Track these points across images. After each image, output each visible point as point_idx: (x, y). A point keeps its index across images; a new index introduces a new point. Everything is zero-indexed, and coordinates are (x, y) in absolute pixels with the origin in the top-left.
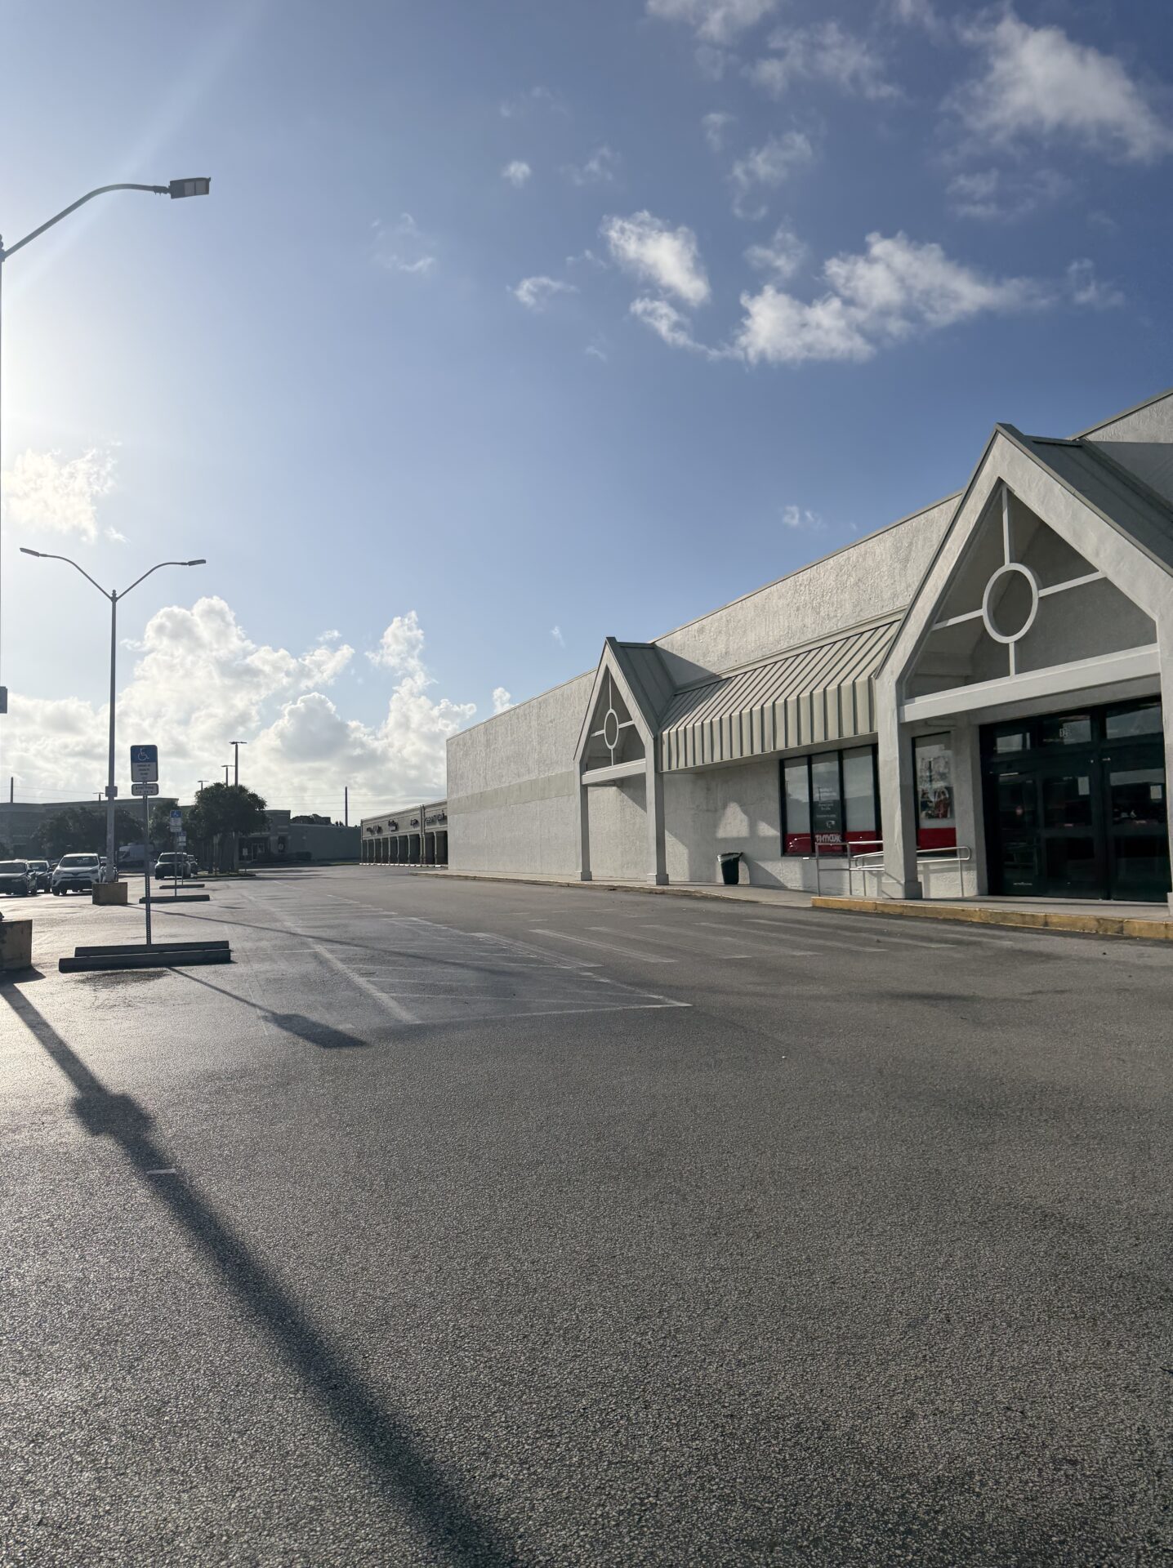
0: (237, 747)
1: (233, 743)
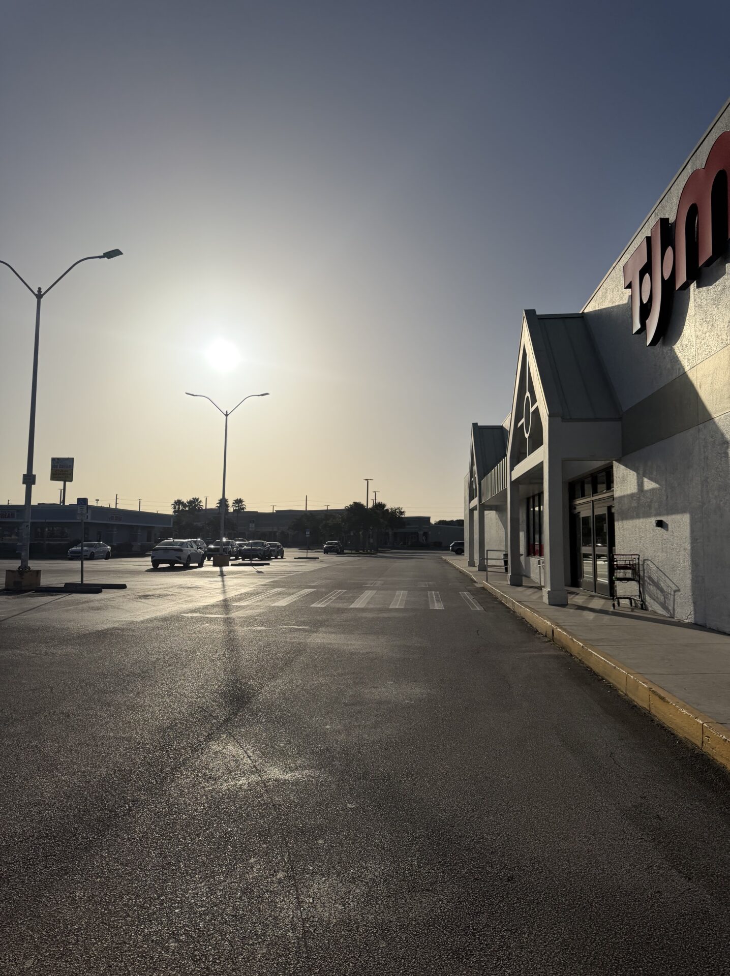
0: (368, 482)
1: (366, 480)
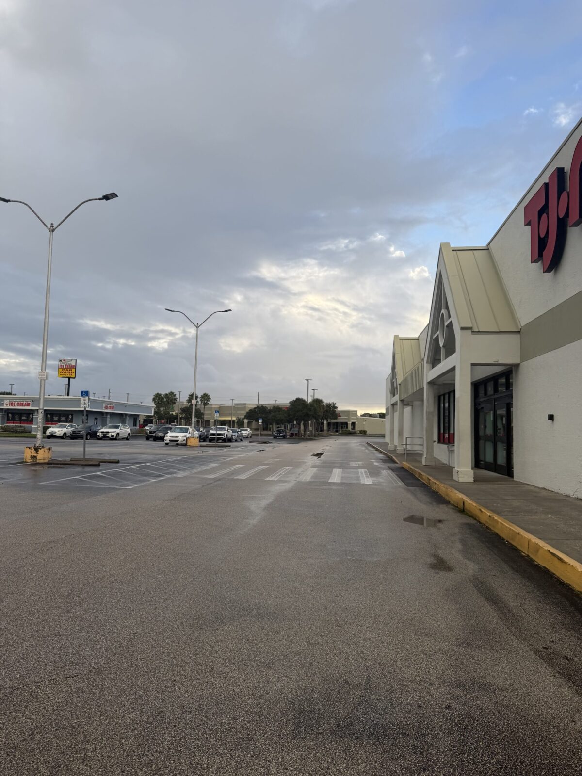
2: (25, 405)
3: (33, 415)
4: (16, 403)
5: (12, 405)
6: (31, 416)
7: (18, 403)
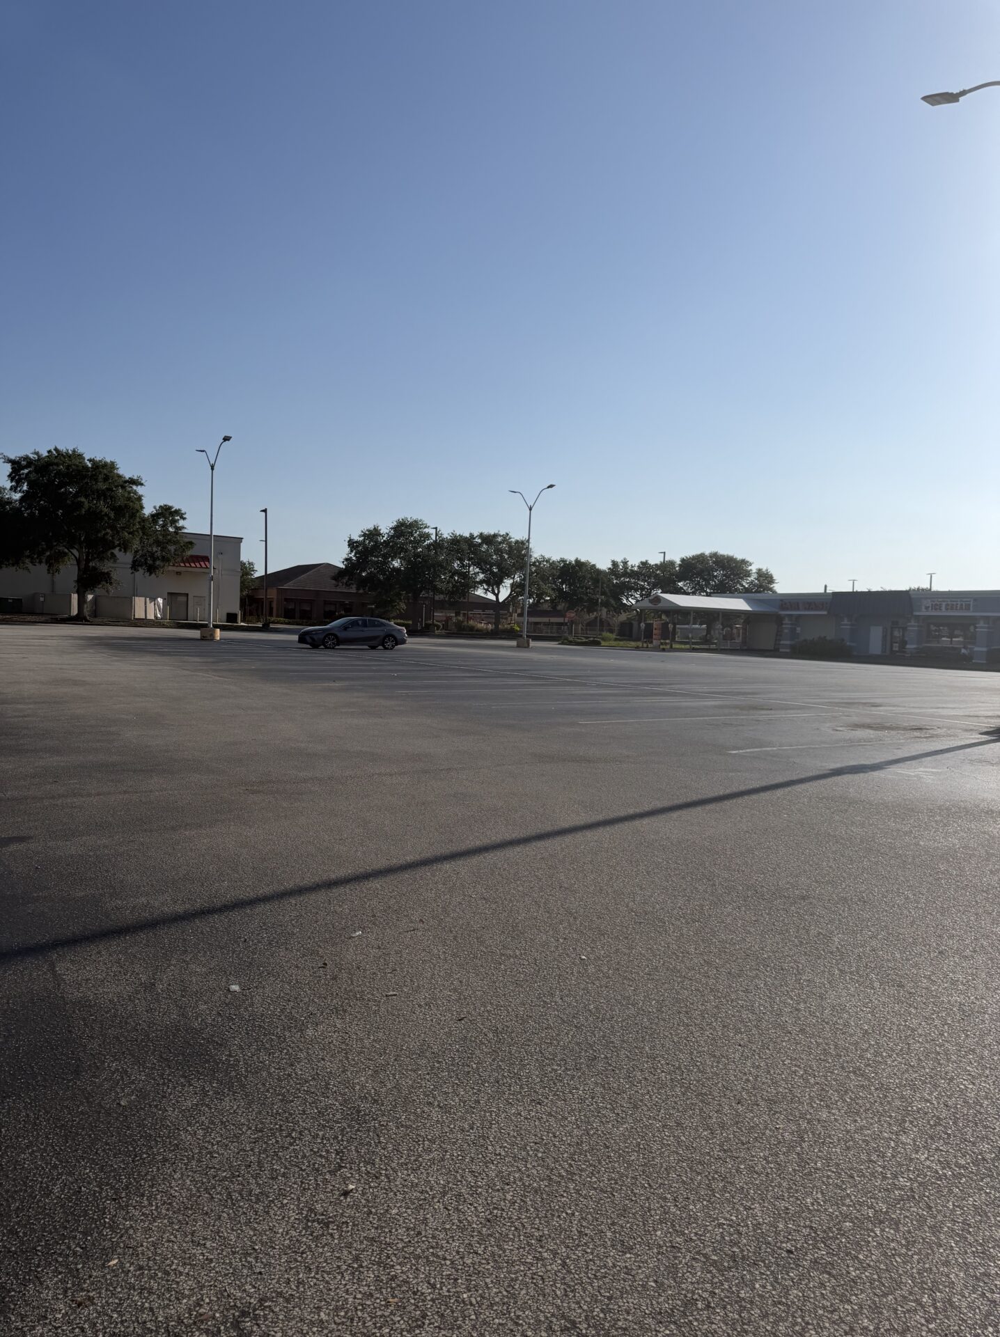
2: (961, 608)
3: (976, 628)
4: (944, 604)
5: (936, 609)
6: (972, 629)
7: (947, 605)
